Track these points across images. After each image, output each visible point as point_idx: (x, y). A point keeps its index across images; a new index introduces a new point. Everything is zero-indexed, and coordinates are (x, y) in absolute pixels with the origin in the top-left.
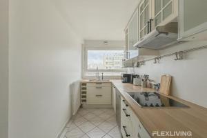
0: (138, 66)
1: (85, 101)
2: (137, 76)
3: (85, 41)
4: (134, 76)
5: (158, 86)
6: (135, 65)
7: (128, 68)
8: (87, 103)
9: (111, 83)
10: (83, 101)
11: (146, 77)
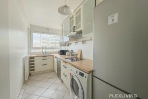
0: (68, 46)
1: (33, 70)
2: (68, 51)
3: (31, 25)
4: (66, 51)
5: (77, 54)
6: (67, 45)
7: (62, 47)
8: (36, 71)
9: (53, 56)
10: (31, 70)
11: (72, 51)
